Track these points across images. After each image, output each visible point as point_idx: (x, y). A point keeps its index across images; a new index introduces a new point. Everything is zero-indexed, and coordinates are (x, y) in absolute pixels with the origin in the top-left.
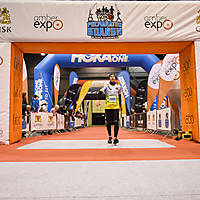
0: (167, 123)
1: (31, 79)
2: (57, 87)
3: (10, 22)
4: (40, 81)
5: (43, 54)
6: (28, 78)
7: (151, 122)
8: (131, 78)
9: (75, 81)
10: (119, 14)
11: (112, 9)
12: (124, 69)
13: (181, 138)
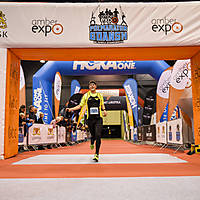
0: (178, 135)
3: (6, 27)
4: (40, 90)
5: (42, 61)
6: (26, 88)
8: (139, 86)
9: (77, 90)
10: (123, 16)
11: (116, 12)
12: (131, 77)
13: (194, 152)
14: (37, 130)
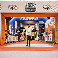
0: (51, 39)
1: (8, 25)
2: (16, 28)
4: (11, 26)
7: (46, 39)
8: (39, 25)
9: (22, 26)
11: (33, 3)
12: (37, 22)
13: (55, 44)
14: (10, 37)
